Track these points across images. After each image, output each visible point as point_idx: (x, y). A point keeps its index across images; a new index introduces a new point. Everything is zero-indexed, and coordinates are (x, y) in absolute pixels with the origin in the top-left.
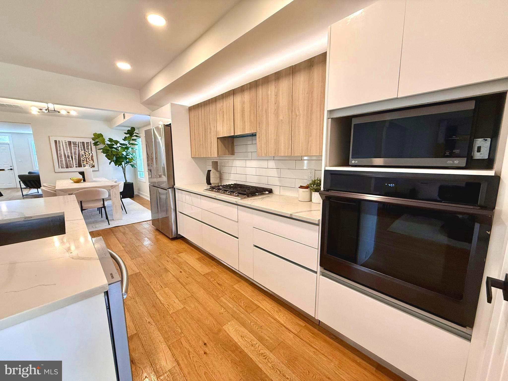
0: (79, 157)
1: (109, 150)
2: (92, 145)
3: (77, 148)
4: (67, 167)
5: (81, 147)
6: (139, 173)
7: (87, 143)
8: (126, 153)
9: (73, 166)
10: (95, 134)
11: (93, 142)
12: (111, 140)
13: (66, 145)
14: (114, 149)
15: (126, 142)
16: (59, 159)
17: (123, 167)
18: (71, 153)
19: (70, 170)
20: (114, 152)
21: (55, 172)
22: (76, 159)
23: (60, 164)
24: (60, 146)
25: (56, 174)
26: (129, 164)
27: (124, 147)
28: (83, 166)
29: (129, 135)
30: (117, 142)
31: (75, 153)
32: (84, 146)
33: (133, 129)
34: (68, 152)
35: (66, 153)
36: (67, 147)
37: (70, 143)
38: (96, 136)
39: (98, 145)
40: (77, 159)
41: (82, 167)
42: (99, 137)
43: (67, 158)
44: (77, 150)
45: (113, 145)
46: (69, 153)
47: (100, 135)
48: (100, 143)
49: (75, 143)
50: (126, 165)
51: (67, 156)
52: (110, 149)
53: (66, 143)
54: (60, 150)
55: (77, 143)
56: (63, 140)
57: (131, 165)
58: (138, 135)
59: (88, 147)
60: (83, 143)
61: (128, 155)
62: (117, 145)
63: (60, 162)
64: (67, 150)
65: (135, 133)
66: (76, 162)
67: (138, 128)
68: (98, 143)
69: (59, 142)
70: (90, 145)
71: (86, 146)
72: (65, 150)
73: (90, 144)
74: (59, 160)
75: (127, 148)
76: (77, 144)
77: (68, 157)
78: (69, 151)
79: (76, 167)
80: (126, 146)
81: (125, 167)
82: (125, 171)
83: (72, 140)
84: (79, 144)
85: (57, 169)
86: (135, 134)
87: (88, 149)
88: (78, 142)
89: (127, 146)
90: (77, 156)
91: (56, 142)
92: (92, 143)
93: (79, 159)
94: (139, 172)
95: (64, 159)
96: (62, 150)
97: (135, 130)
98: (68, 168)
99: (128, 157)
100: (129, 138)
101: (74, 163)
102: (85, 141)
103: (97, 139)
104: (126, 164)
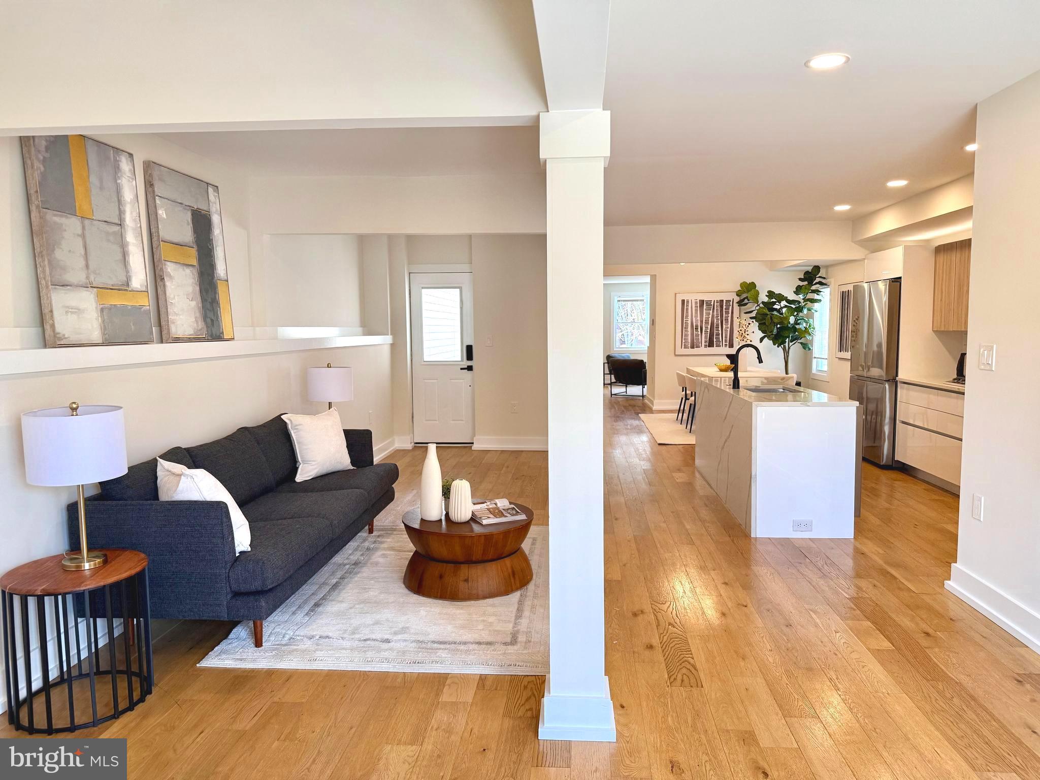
0: (712, 328)
1: (768, 315)
2: (736, 305)
3: (711, 312)
4: (692, 347)
5: (717, 310)
6: (814, 361)
7: (728, 301)
8: (795, 319)
9: (700, 345)
10: (743, 285)
11: (737, 299)
12: (771, 294)
13: (696, 307)
14: (775, 313)
15: (800, 297)
16: (684, 332)
17: (784, 349)
18: (702, 322)
19: (696, 351)
20: (777, 319)
21: (675, 355)
22: (706, 332)
23: (683, 341)
24: (687, 309)
25: (677, 358)
26: (799, 341)
27: (793, 306)
28: (715, 345)
29: (806, 283)
30: (780, 298)
31: (707, 322)
32: (722, 307)
33: (817, 269)
34: (697, 321)
35: (694, 322)
36: (696, 311)
37: (702, 302)
38: (745, 288)
39: (746, 304)
40: (709, 333)
41: (713, 347)
42: (748, 291)
43: (694, 330)
44: (711, 316)
45: (774, 303)
46: (699, 320)
47: (753, 285)
48: (748, 302)
49: (709, 303)
50: (791, 344)
51: (694, 328)
52: (768, 313)
53: (696, 303)
54: (687, 316)
55: (712, 303)
56: (693, 298)
57: (801, 343)
58: (823, 281)
59: (727, 308)
60: (722, 301)
61: (799, 324)
62: (780, 303)
63: (683, 338)
64: (696, 317)
65: (820, 277)
66: (706, 337)
67: (827, 267)
68: (746, 301)
69: (688, 302)
70: (731, 305)
71: (724, 307)
72: (694, 317)
73: (731, 303)
74: (684, 334)
75: (800, 309)
76: (711, 305)
77: (697, 329)
78: (699, 318)
79: (706, 346)
80: (797, 306)
81: (789, 348)
82: (788, 356)
83: (706, 298)
84: (716, 304)
85: (680, 351)
86: (818, 280)
87: (727, 313)
88: (714, 301)
89: (801, 304)
90: (709, 327)
91: (683, 301)
92: (735, 301)
93: (712, 331)
94: (815, 359)
95: (689, 333)
96: (690, 317)
97: (819, 271)
98: (694, 348)
99: (797, 327)
100: (806, 288)
101: (704, 339)
102: (725, 297)
103: (744, 292)
104: (791, 342)
